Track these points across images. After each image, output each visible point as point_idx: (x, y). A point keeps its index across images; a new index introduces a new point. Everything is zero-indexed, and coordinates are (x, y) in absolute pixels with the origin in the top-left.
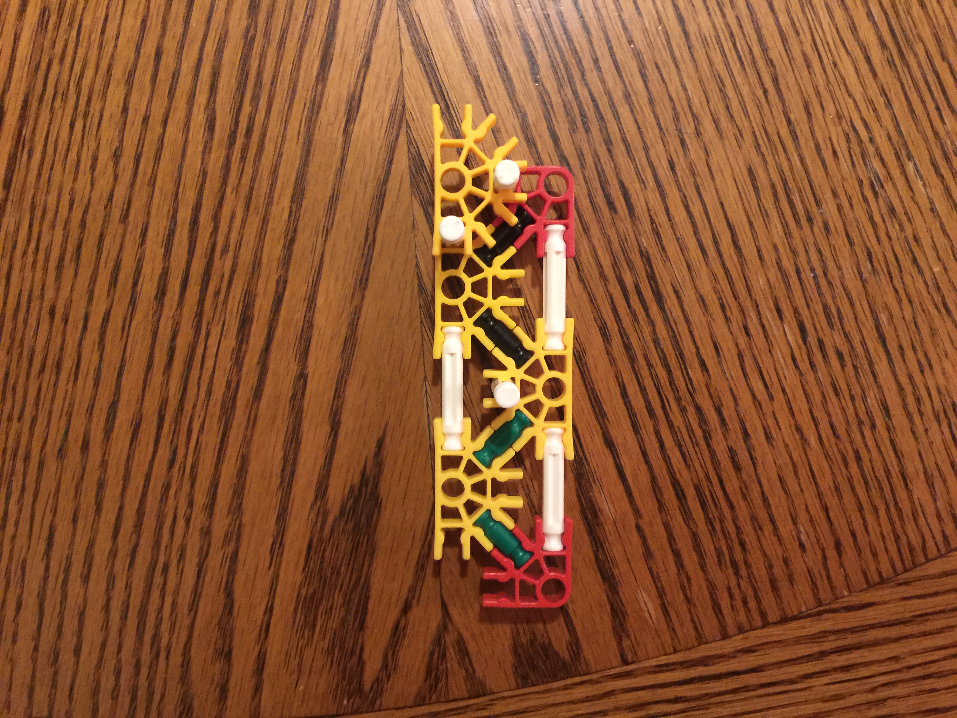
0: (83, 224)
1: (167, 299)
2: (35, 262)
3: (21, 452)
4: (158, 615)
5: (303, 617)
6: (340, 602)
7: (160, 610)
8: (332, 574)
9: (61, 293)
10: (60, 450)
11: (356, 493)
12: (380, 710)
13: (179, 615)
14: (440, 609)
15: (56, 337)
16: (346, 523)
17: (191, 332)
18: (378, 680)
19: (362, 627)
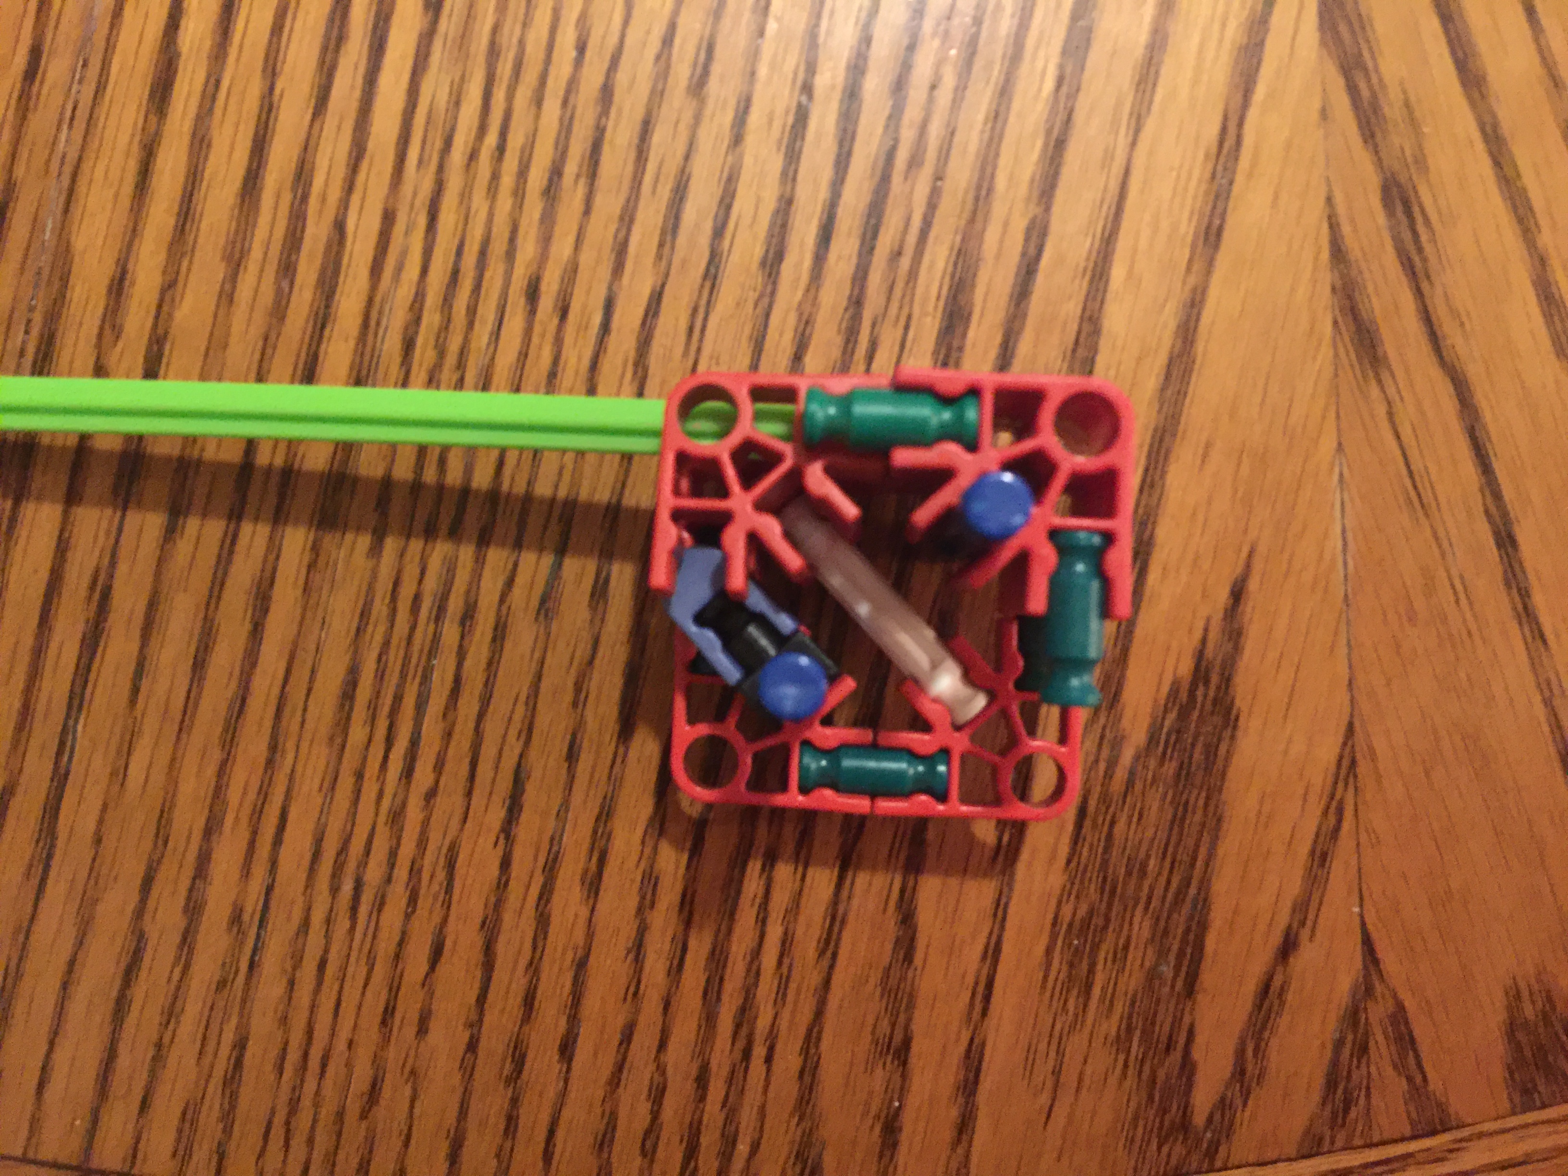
0: (607, 93)
1: (787, 268)
2: (495, 176)
3: (455, 605)
4: (751, 962)
5: (1065, 968)
6: (1146, 933)
7: (757, 952)
8: (1129, 873)
9: (554, 249)
10: (543, 601)
11: (1184, 696)
12: (1225, 1168)
13: (797, 964)
14: (1359, 947)
15: (540, 348)
16: (1161, 763)
17: (839, 340)
18: (1223, 1105)
19: (1190, 989)
